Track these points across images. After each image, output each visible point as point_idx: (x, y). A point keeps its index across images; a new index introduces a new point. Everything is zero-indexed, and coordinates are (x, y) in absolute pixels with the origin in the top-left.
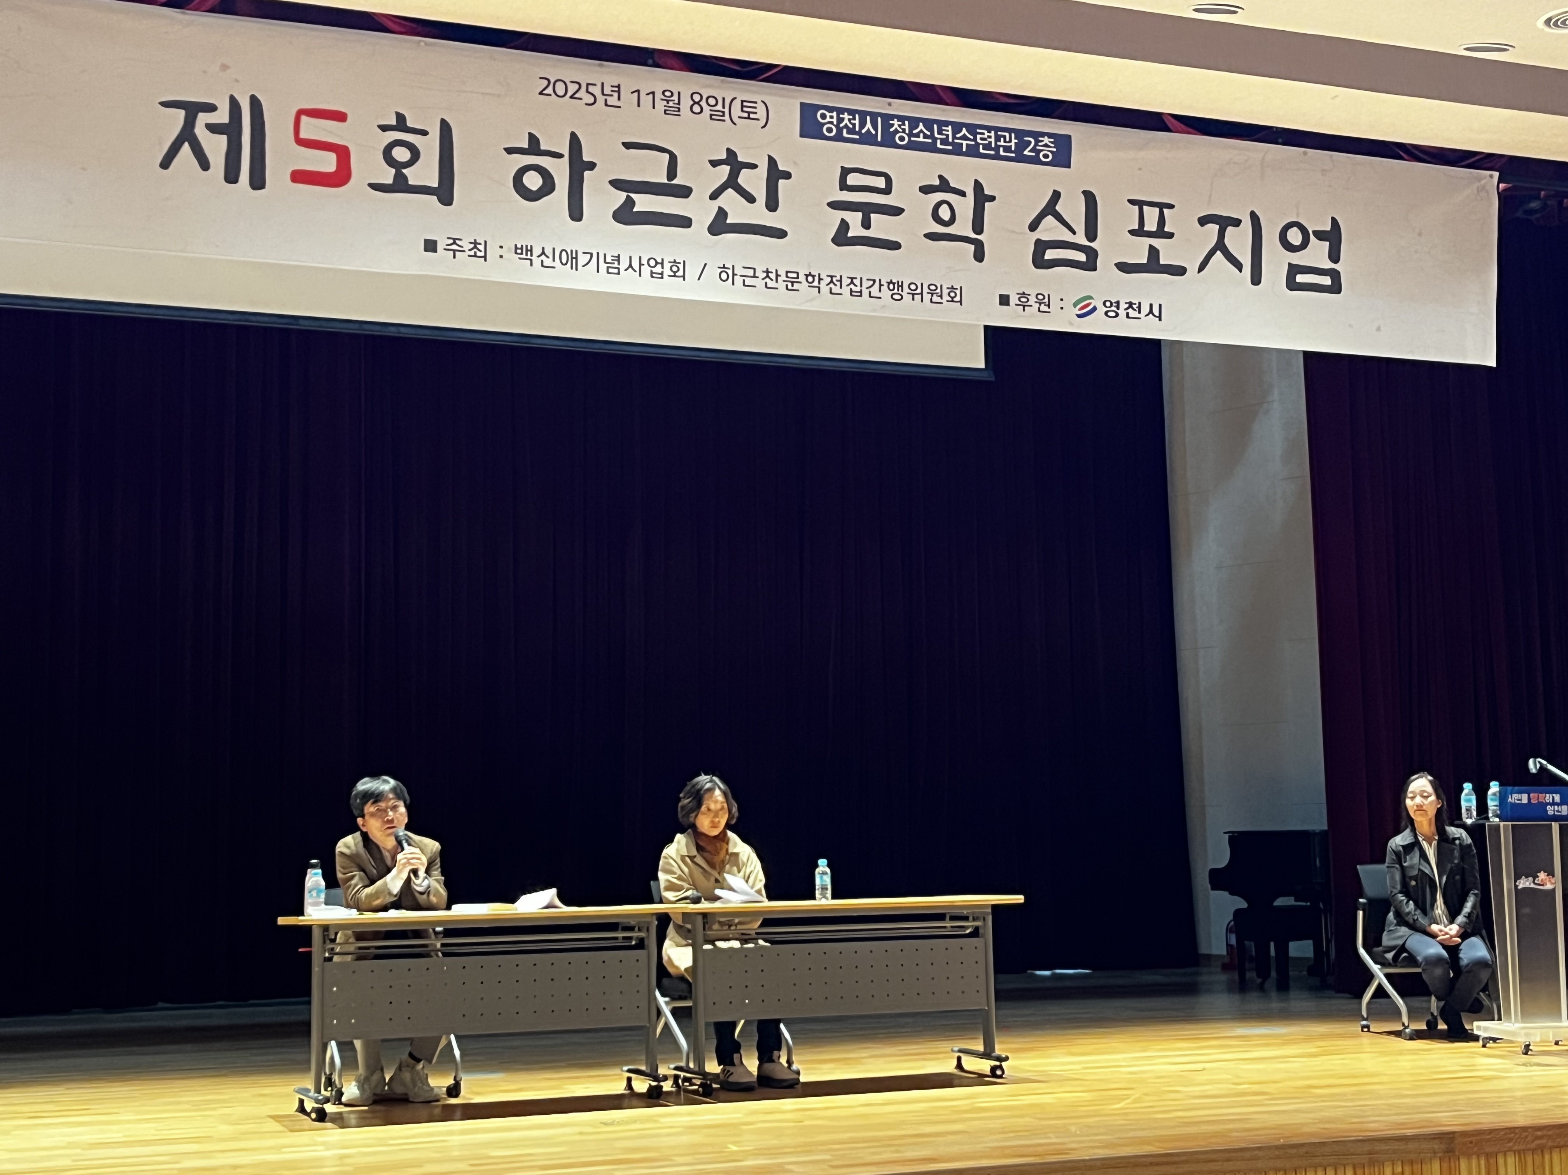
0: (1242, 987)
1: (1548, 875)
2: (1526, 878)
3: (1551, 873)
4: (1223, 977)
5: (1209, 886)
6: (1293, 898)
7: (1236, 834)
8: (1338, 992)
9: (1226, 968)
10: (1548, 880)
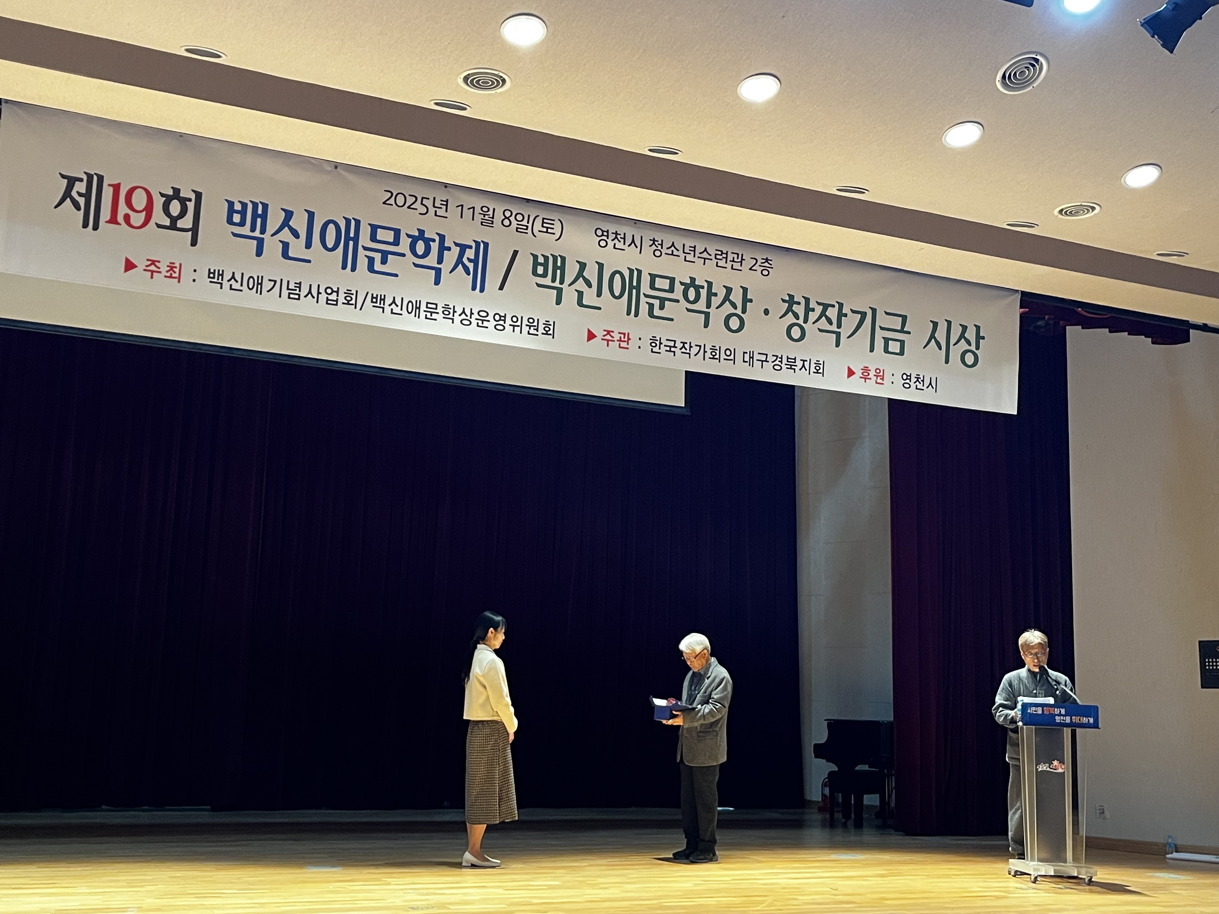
0: (832, 824)
1: (1060, 763)
2: (1044, 764)
3: (1062, 762)
4: (819, 817)
5: (813, 755)
6: (867, 766)
7: (832, 721)
8: (897, 830)
9: (821, 810)
10: (1060, 766)
